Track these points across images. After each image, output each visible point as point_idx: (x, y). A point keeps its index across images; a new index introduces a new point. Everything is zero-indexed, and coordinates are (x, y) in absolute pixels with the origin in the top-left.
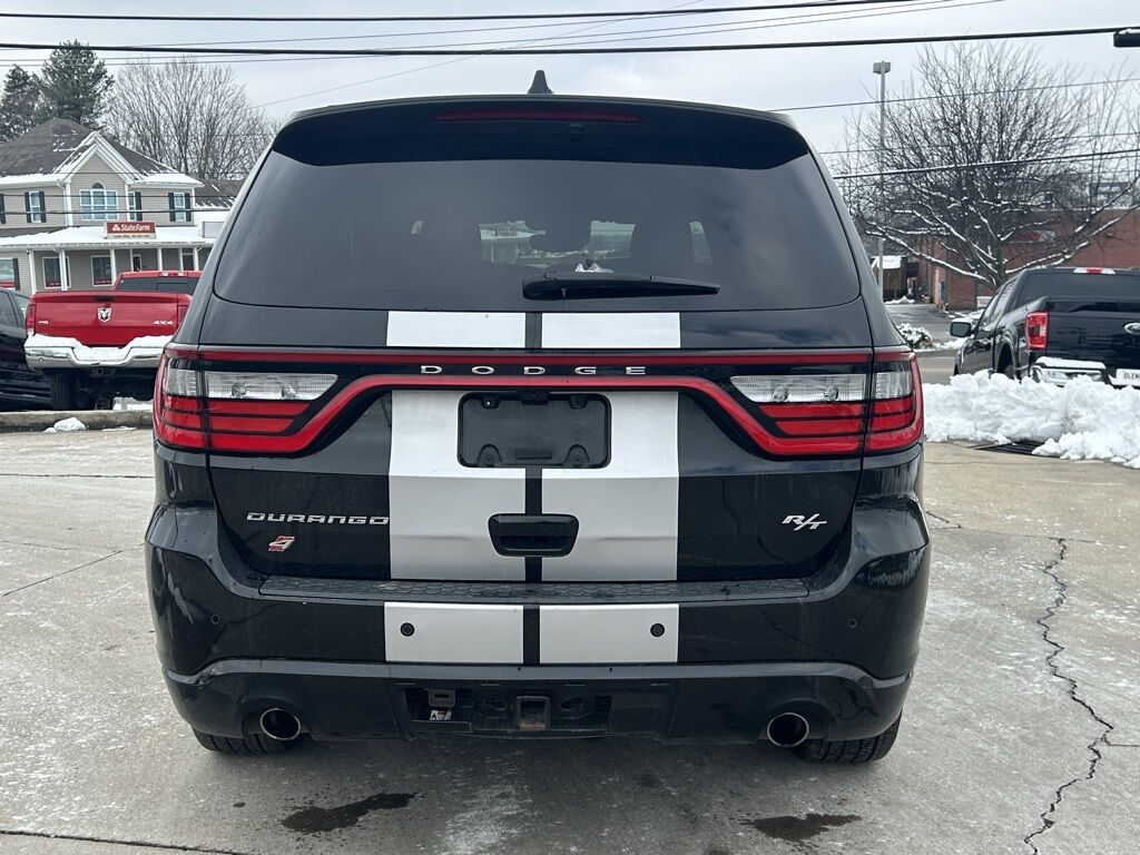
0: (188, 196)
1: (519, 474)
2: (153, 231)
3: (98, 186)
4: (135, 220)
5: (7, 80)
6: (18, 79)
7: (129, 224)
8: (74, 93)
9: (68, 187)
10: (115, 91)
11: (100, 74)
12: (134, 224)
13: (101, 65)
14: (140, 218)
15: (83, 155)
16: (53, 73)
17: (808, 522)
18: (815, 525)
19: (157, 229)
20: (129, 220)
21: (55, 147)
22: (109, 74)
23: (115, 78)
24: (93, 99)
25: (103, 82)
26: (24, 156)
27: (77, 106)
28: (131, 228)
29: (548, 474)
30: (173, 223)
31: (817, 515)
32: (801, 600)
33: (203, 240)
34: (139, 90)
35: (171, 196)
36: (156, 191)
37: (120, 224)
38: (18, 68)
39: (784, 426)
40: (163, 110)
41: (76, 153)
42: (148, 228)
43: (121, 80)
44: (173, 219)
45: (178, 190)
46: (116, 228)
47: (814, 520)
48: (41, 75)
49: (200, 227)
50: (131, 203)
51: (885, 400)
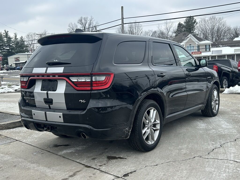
0: (209, 45)
1: (46, 92)
2: (201, 53)
3: (190, 45)
4: (198, 51)
5: (178, 25)
6: (180, 25)
7: (196, 52)
8: (190, 27)
9: (184, 45)
10: (198, 25)
11: (195, 22)
12: (197, 52)
13: (195, 20)
14: (199, 51)
15: (188, 39)
16: (186, 23)
17: (83, 101)
18: (84, 102)
19: (202, 53)
20: (196, 51)
21: (183, 38)
22: (197, 22)
23: (198, 22)
24: (193, 27)
25: (195, 23)
26: (177, 40)
27: (190, 29)
28: (197, 53)
29: (49, 92)
30: (206, 51)
31: (84, 100)
32: (79, 114)
33: (212, 54)
34: (203, 24)
35: (206, 46)
36: (202, 45)
37: (194, 52)
38: (180, 23)
39: (78, 85)
40: (208, 27)
41: (187, 38)
42: (200, 53)
43: (200, 22)
44: (206, 50)
45: (207, 44)
46: (193, 53)
47: (84, 101)
48: (183, 24)
49: (212, 52)
50: (197, 48)
51: (100, 81)
